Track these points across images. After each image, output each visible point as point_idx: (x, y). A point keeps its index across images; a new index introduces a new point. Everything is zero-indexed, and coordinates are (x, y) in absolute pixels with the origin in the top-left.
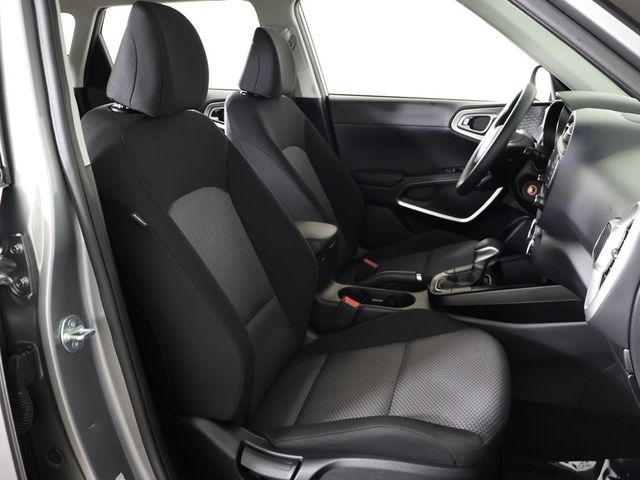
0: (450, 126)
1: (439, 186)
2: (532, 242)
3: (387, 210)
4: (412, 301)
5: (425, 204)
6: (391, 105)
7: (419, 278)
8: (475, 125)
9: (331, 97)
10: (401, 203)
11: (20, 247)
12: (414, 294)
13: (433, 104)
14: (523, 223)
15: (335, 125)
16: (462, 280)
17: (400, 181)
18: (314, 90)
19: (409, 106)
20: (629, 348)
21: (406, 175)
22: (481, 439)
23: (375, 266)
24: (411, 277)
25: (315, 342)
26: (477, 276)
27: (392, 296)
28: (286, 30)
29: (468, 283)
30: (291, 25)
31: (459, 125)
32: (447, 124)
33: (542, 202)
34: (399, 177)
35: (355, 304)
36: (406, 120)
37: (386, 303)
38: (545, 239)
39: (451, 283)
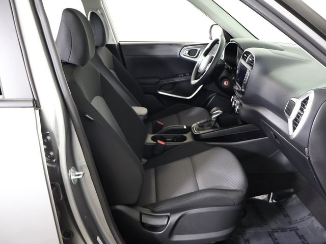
0: (180, 55)
1: (176, 83)
2: (237, 107)
3: (153, 96)
4: (185, 139)
5: (170, 92)
6: (151, 46)
7: (185, 127)
8: (190, 54)
9: (120, 43)
10: (160, 93)
11: (49, 138)
12: (185, 135)
13: (171, 45)
14: (214, 97)
15: (125, 57)
16: (206, 126)
17: (159, 82)
18: (113, 40)
19: (159, 46)
20: (308, 147)
21: (160, 79)
22: (243, 192)
23: (162, 124)
24: (181, 127)
25: (146, 163)
26: (213, 124)
27: (175, 137)
28: (98, 11)
29: (209, 128)
30: (100, 8)
31: (184, 54)
32: (178, 54)
33: (243, 90)
34: (157, 80)
35: (163, 143)
36: (158, 53)
37: (173, 141)
38: (244, 105)
39: (202, 128)
